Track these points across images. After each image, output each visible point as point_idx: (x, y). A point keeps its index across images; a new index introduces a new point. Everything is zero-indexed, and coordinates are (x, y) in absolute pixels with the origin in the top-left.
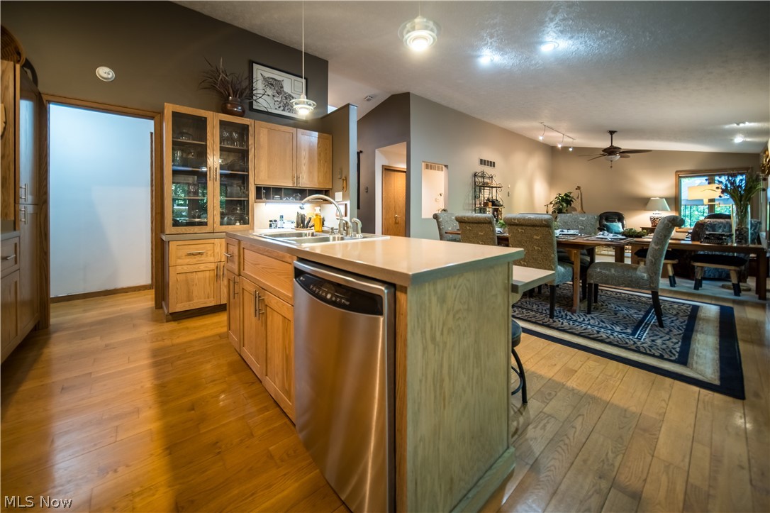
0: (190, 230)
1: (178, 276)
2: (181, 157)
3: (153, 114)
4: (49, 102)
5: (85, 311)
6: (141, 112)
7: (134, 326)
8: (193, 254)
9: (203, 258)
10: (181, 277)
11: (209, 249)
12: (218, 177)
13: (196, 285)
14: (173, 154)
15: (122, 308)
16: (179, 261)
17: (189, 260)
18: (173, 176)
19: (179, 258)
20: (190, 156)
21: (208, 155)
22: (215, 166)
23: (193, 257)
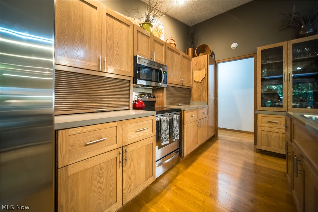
0: (271, 109)
1: (262, 132)
2: (267, 72)
3: (253, 55)
4: (218, 63)
5: (229, 136)
6: (248, 56)
7: (242, 148)
8: (271, 122)
9: (278, 125)
10: (264, 133)
11: (282, 121)
12: (291, 79)
13: (273, 139)
14: (262, 71)
15: (241, 139)
16: (263, 124)
17: (268, 125)
18: (261, 82)
19: (263, 123)
20: (273, 70)
21: (283, 67)
22: (289, 73)
23: (271, 123)
